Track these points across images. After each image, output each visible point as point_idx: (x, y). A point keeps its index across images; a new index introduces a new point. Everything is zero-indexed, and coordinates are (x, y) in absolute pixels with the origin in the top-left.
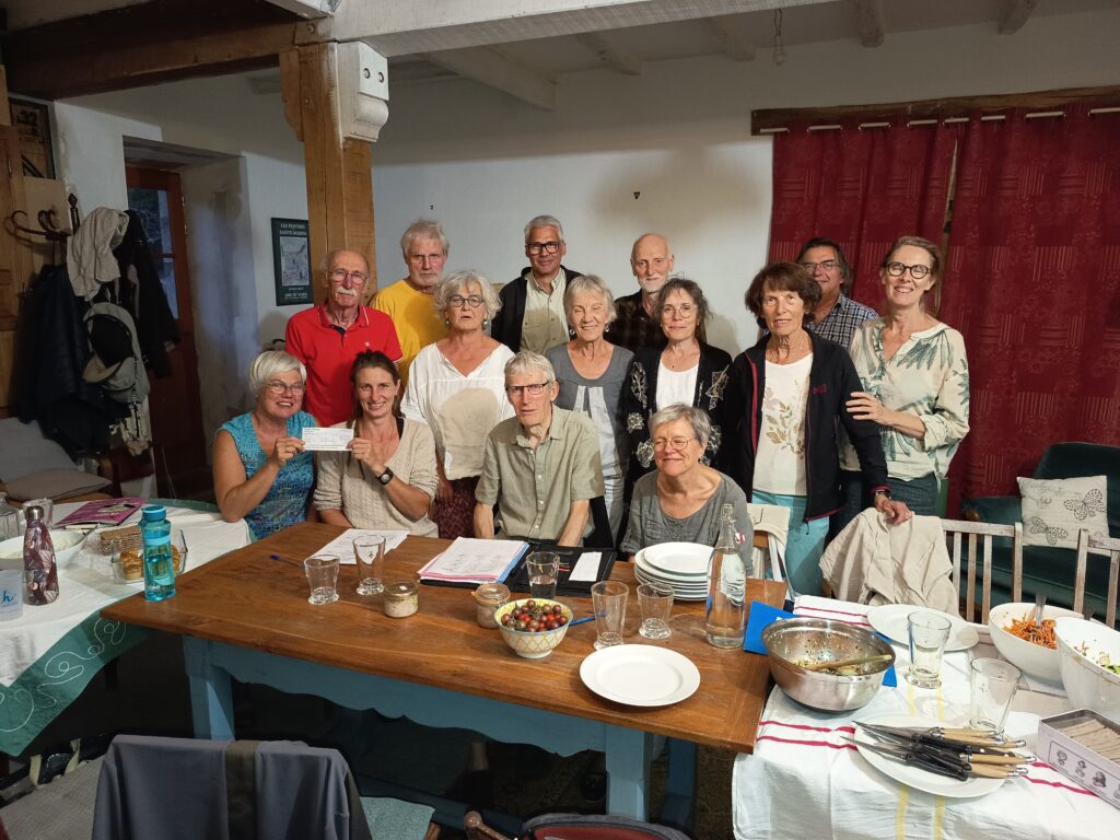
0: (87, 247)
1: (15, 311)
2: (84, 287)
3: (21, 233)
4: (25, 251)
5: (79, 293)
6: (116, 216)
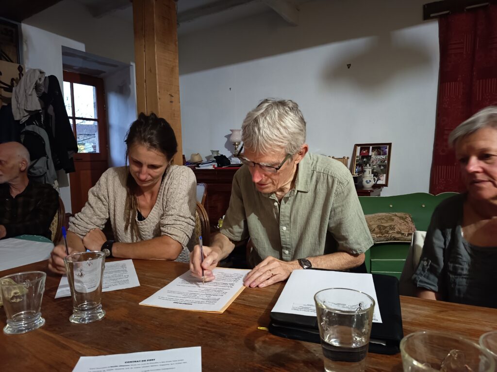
2: (20, 116)
5: (17, 119)
6: (38, 73)
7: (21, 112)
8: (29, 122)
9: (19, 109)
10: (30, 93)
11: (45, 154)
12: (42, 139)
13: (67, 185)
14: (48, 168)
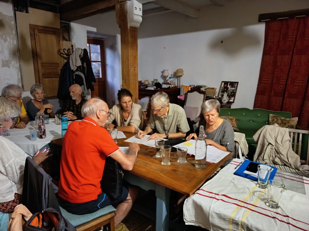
0: (74, 58)
1: (60, 74)
2: (73, 68)
3: (62, 55)
4: (62, 59)
5: (72, 69)
6: (80, 50)
7: (74, 66)
8: (77, 70)
9: (73, 65)
10: (77, 59)
11: (83, 84)
12: (82, 78)
13: (89, 95)
14: (85, 90)
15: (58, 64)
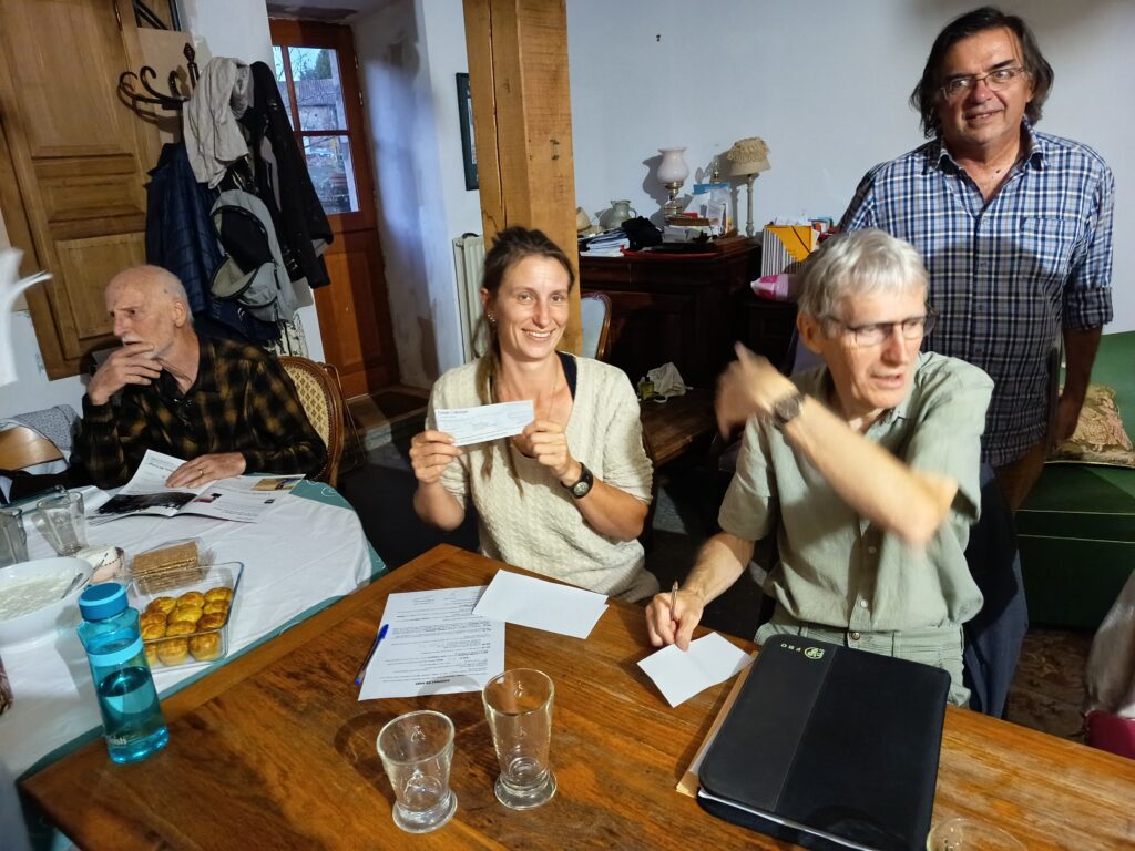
0: (204, 116)
2: (207, 172)
3: (141, 105)
7: (210, 165)
8: (227, 184)
10: (222, 119)
11: (269, 258)
12: (259, 224)
15: (130, 155)
